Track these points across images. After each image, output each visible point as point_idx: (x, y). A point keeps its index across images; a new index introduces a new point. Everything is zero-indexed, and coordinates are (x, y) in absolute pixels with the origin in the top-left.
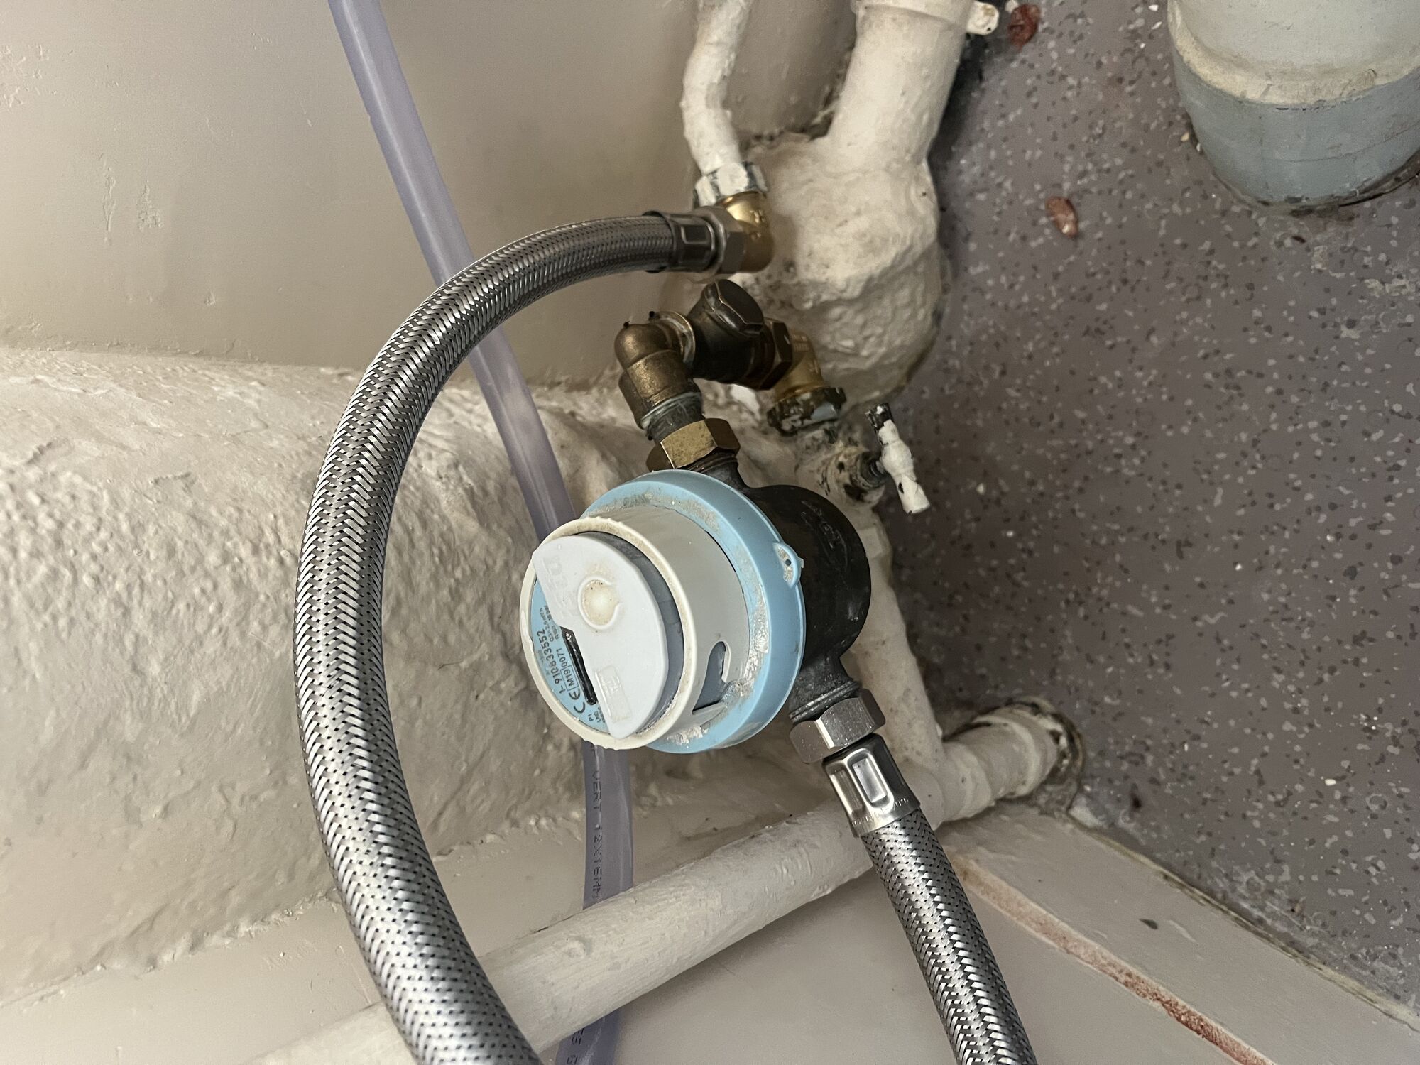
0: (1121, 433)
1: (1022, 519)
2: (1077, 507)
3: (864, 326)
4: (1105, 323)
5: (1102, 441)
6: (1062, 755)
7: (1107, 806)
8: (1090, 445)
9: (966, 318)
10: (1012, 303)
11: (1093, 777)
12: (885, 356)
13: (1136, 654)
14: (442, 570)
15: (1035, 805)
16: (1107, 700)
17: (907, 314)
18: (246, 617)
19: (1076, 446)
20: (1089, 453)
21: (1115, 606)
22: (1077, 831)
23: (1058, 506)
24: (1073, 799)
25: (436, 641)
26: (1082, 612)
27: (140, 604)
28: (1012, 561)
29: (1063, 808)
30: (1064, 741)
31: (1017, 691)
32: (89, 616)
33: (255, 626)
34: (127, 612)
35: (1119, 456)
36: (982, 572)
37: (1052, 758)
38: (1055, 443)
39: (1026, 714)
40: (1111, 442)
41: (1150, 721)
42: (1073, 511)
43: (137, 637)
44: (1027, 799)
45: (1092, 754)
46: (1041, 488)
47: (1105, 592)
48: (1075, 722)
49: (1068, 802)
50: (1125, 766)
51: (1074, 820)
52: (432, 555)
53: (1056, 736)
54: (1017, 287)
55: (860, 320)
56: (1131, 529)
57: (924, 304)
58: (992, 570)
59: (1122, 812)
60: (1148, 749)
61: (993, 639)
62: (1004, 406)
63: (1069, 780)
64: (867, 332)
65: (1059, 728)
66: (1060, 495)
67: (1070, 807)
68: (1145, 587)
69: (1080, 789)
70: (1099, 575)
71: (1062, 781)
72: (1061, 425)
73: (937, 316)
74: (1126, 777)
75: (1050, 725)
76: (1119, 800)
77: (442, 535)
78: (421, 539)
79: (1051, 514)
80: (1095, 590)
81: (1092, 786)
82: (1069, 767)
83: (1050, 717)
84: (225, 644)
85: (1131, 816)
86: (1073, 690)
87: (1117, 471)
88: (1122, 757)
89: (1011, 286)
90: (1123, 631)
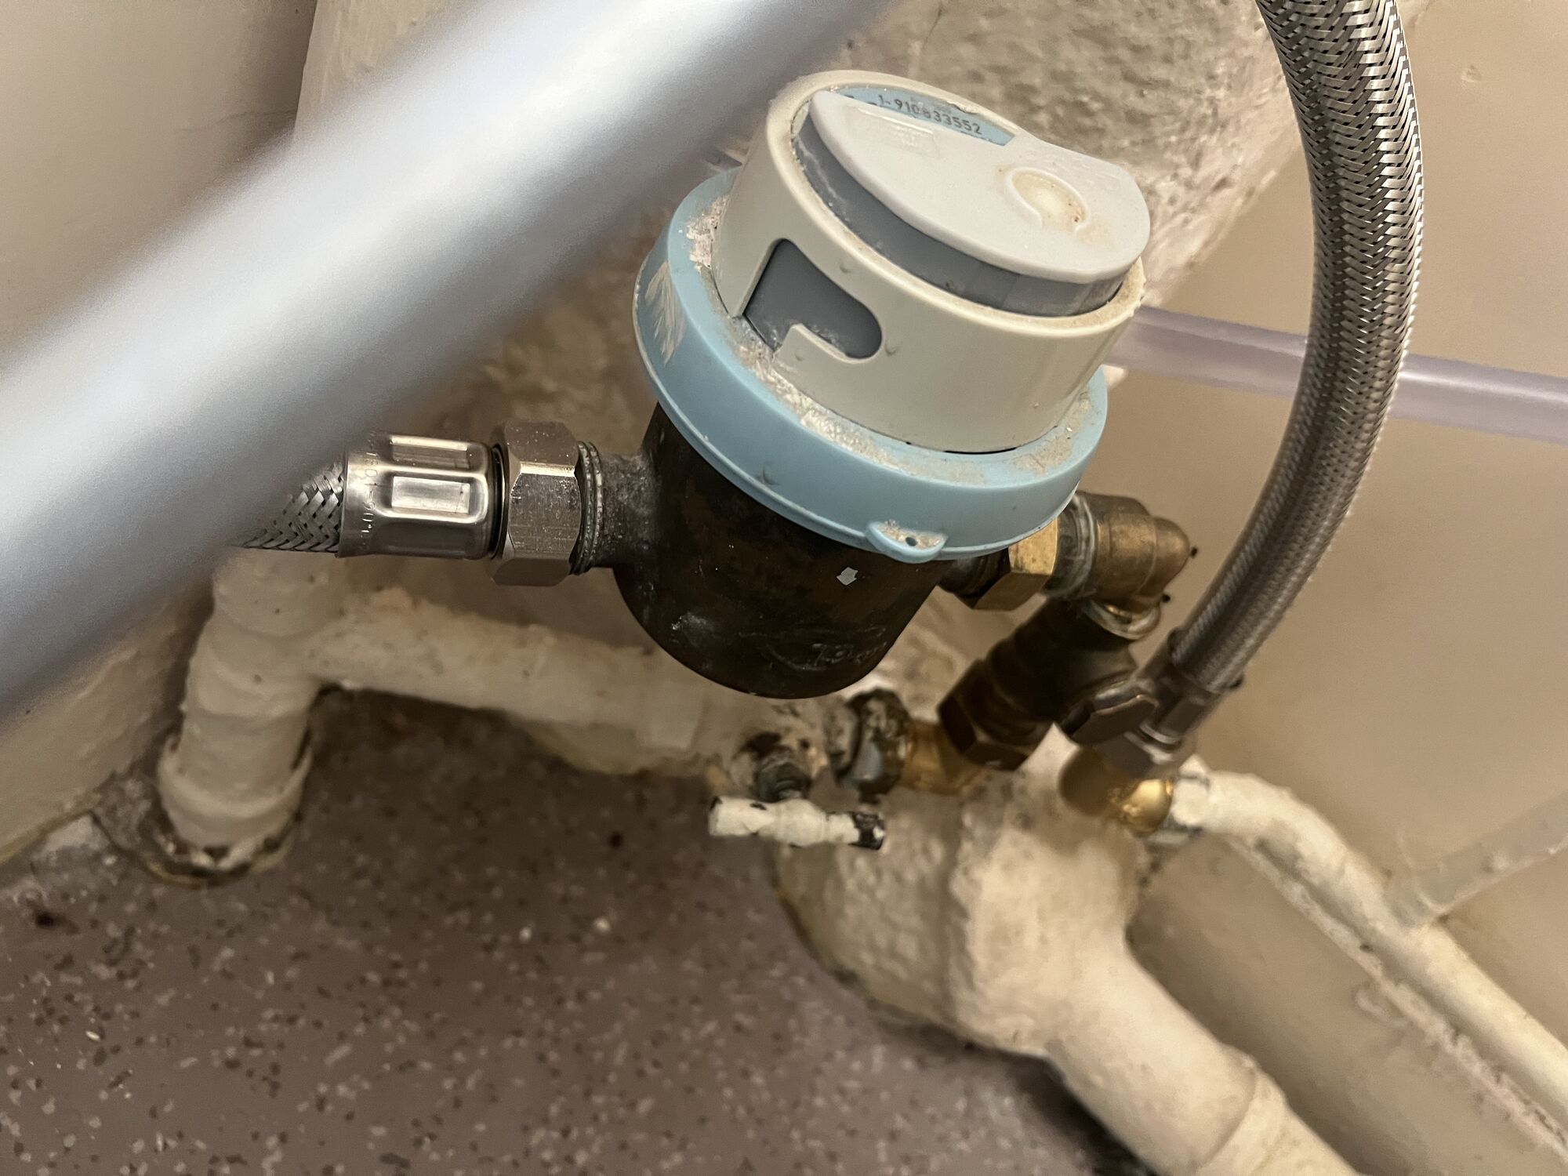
0: (596, 1149)
1: (539, 959)
2: (523, 1042)
3: (899, 878)
5: (596, 1119)
6: (183, 848)
7: (66, 877)
8: (599, 1100)
9: (826, 1012)
10: (820, 1082)
11: (123, 877)
12: (840, 885)
13: (275, 1026)
14: (1068, 96)
15: (131, 772)
16: (227, 953)
17: (881, 940)
19: (604, 1081)
20: (588, 1094)
21: (360, 1030)
22: (55, 814)
23: (536, 1017)
24: (106, 833)
25: (984, 23)
26: (373, 977)
28: (488, 918)
29: (99, 811)
30: (203, 860)
31: (306, 834)
35: (565, 1133)
36: (491, 871)
37: (186, 830)
38: (620, 1055)
39: (273, 829)
40: (590, 1131)
41: (163, 1000)
42: (518, 1033)
44: (147, 766)
45: (158, 891)
46: (570, 1005)
47: (386, 1023)
48: (218, 891)
49: (106, 822)
50: (113, 931)
51: (75, 817)
52: (1096, 96)
53: (217, 853)
54: (837, 1098)
55: (910, 876)
56: (457, 1103)
57: (878, 968)
58: (489, 885)
59: (45, 895)
60: (121, 976)
61: (393, 839)
62: (697, 1009)
63: (138, 839)
64: (887, 878)
65: (226, 864)
66: (549, 1026)
67: (96, 821)
68: (366, 1085)
69: (115, 849)
70: (413, 1027)
71: (144, 829)
72: (641, 1073)
73: (846, 978)
74: (94, 924)
75: (238, 854)
76: (66, 897)
77: (1101, 131)
78: (1125, 96)
79: (529, 1001)
80: (397, 1012)
81: (110, 868)
82: (158, 850)
83: (249, 858)
85: (30, 903)
86: (268, 910)
87: (545, 1121)
88: (129, 932)
89: (842, 1091)
90: (318, 1025)
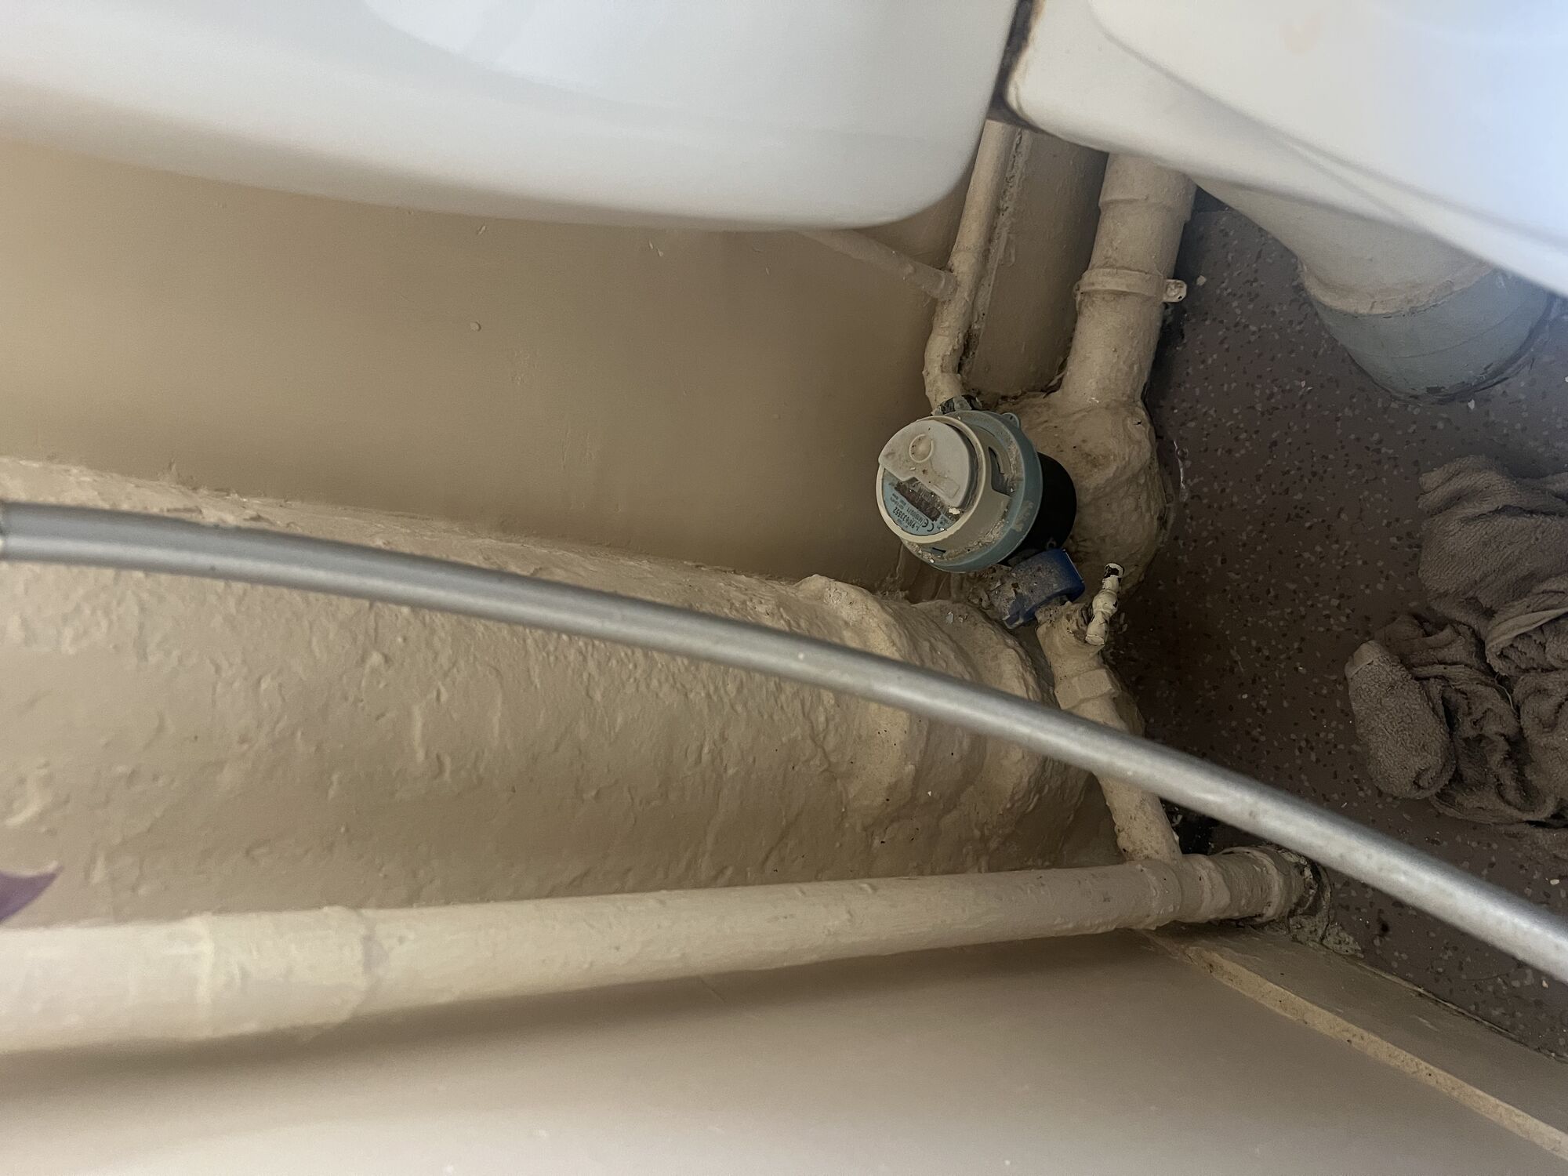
1: (1254, 682)
4: (1302, 509)
5: (1312, 606)
8: (1303, 610)
10: (1225, 504)
18: (649, 675)
19: (1292, 613)
22: (1331, 956)
23: (1282, 666)
24: (1325, 929)
26: (1314, 756)
27: (592, 655)
29: (1317, 938)
32: (566, 657)
33: (655, 683)
34: (585, 659)
36: (1225, 734)
37: (1297, 887)
38: (1274, 613)
39: (1270, 848)
40: (1320, 605)
42: (1296, 669)
43: (590, 674)
44: (1279, 925)
45: (1337, 886)
46: (1266, 653)
49: (1320, 932)
50: (1370, 894)
57: (1149, 509)
58: (1233, 730)
63: (1320, 913)
66: (1282, 657)
67: (1323, 938)
71: (1313, 913)
73: (1164, 521)
74: (1372, 904)
79: (1277, 674)
83: (1294, 854)
84: (637, 690)
85: (1382, 941)
87: (1328, 630)
